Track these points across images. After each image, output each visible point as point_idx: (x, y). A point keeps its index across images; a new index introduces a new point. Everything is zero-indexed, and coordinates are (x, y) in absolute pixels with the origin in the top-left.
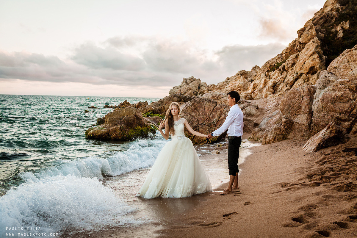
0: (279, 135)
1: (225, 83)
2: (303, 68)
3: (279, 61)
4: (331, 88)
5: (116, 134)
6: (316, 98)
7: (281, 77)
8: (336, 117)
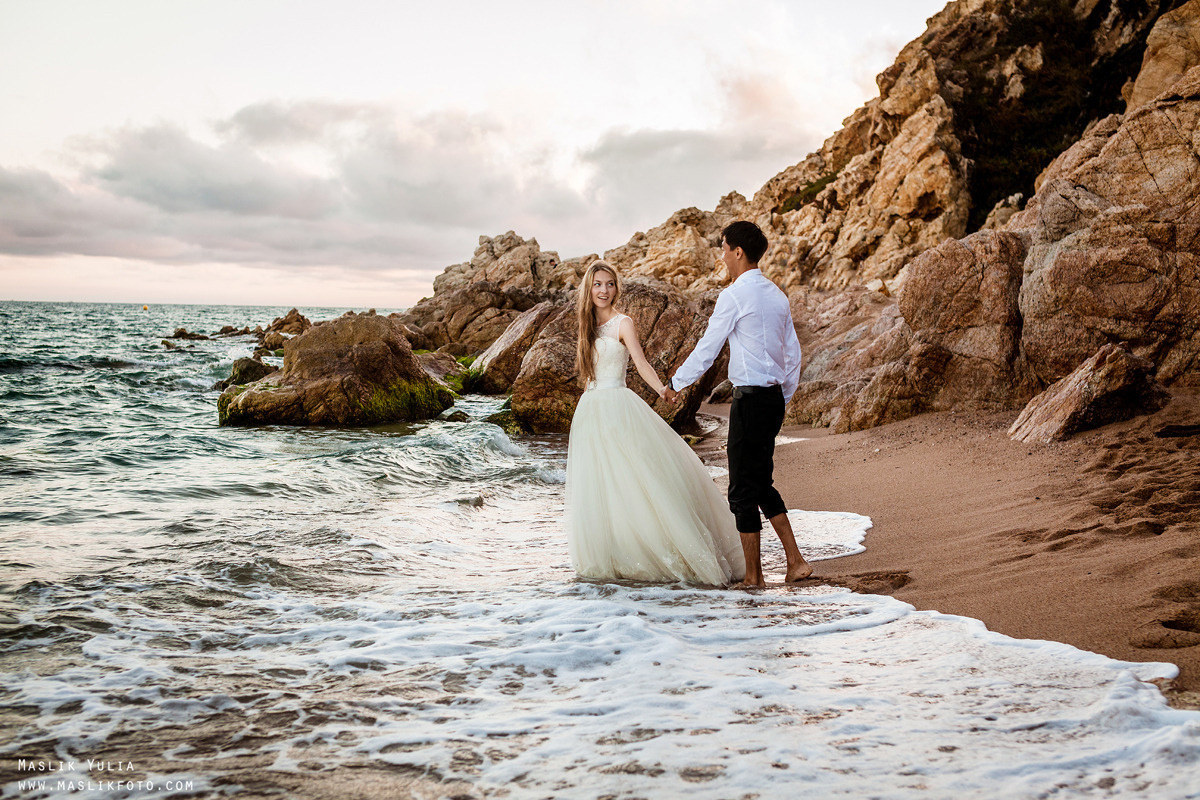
0: (900, 397)
1: (630, 252)
2: (898, 198)
3: (813, 176)
4: (1087, 236)
5: (327, 407)
6: (1030, 272)
7: (824, 227)
8: (1103, 333)
